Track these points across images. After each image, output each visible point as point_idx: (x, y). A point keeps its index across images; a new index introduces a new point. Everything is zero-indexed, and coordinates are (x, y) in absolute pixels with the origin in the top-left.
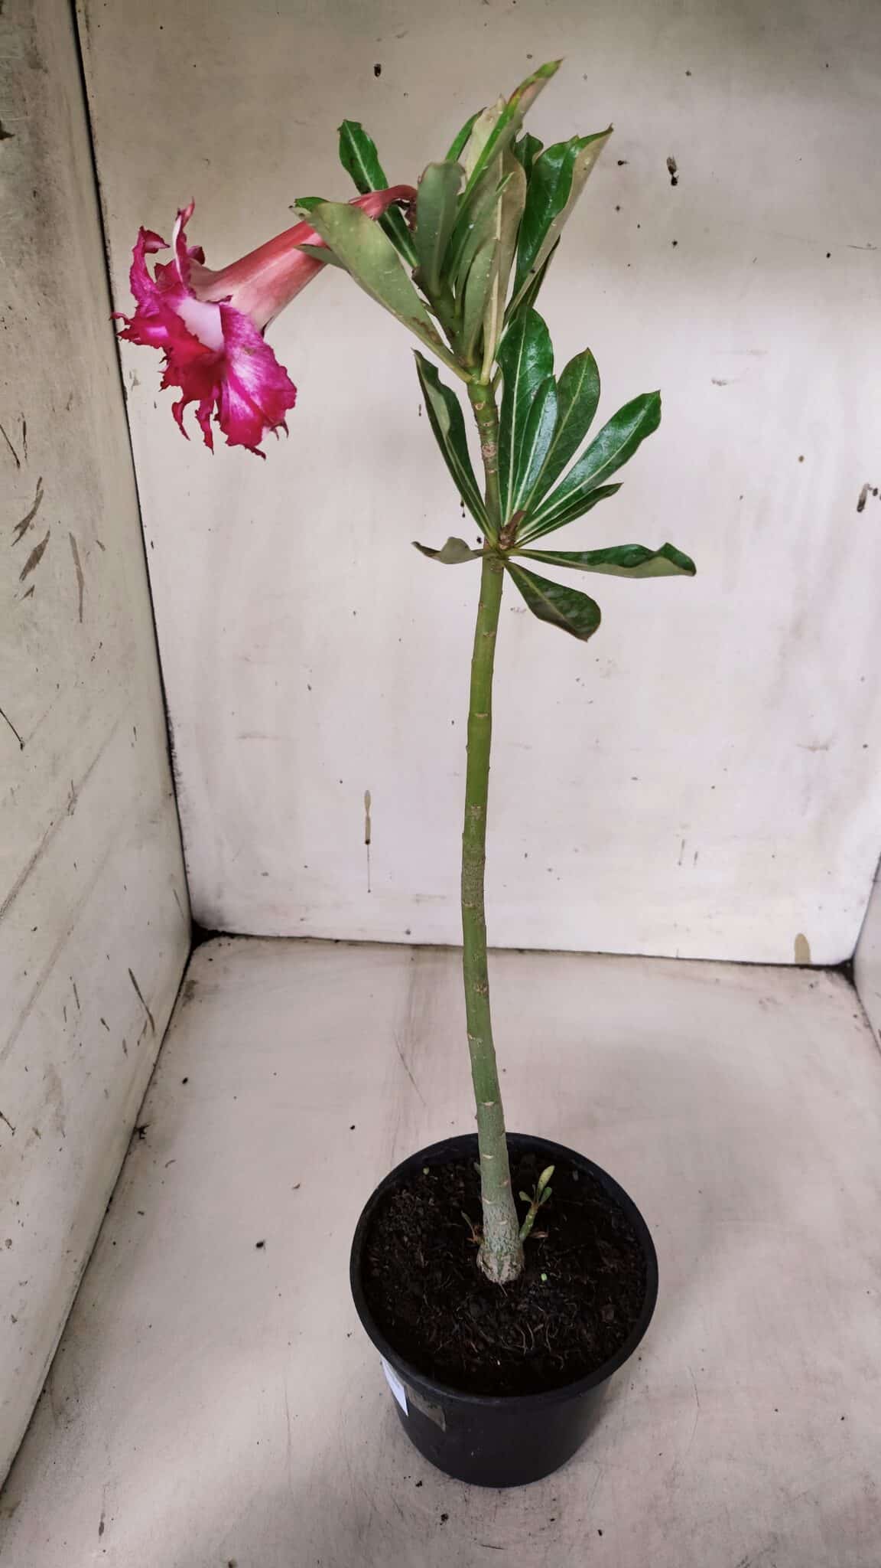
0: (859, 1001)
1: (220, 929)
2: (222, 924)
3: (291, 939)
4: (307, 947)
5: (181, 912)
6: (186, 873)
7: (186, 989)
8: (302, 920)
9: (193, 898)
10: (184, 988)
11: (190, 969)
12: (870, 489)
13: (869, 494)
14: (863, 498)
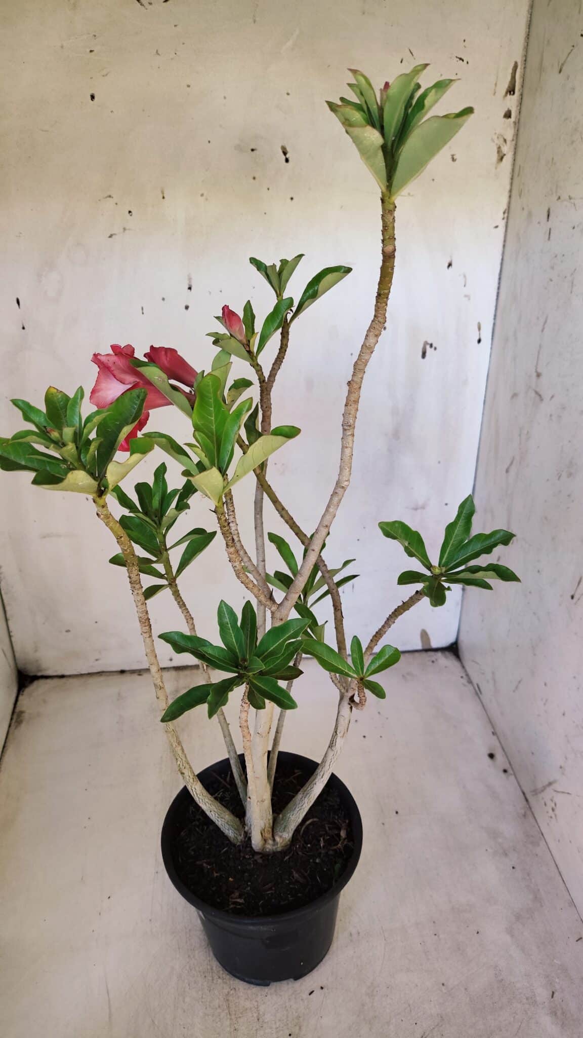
0: (463, 667)
1: (40, 674)
2: (40, 671)
3: (90, 675)
4: (102, 679)
5: (9, 663)
6: (10, 637)
7: (16, 717)
8: (97, 660)
9: (17, 655)
10: (15, 717)
11: (19, 703)
12: (428, 344)
13: (428, 347)
14: (424, 350)
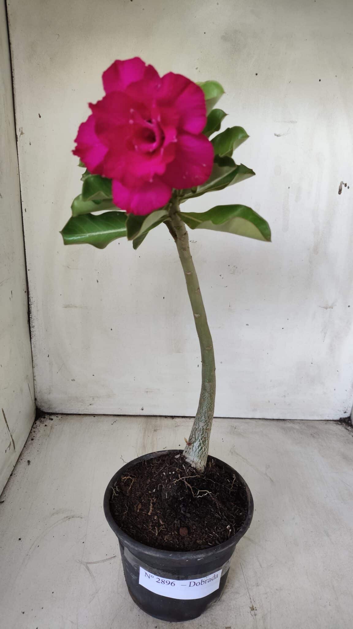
2: (51, 409)
3: (85, 415)
5: (31, 397)
6: (34, 380)
8: (90, 405)
12: (344, 184)
13: (343, 186)
14: (340, 188)
